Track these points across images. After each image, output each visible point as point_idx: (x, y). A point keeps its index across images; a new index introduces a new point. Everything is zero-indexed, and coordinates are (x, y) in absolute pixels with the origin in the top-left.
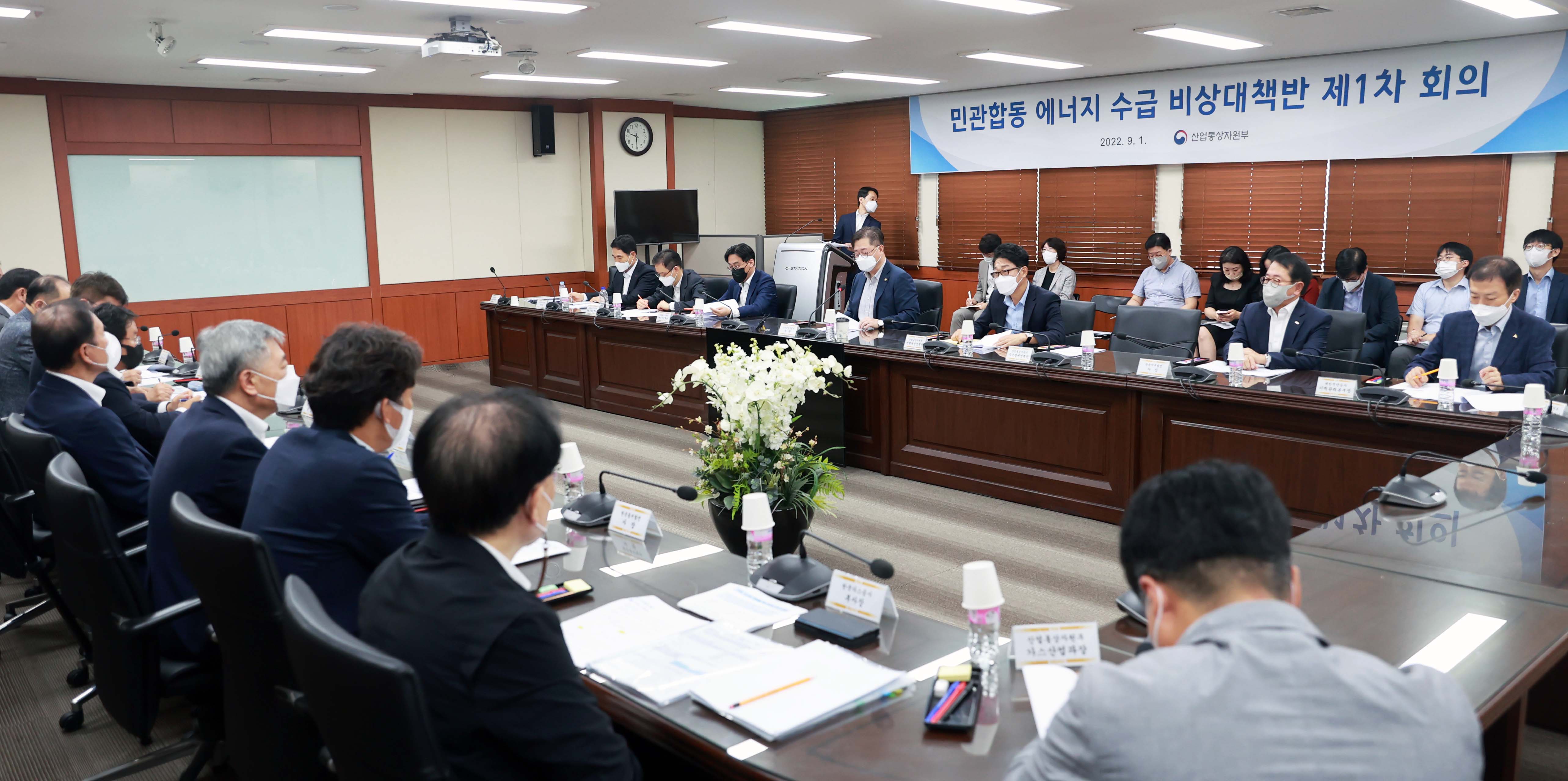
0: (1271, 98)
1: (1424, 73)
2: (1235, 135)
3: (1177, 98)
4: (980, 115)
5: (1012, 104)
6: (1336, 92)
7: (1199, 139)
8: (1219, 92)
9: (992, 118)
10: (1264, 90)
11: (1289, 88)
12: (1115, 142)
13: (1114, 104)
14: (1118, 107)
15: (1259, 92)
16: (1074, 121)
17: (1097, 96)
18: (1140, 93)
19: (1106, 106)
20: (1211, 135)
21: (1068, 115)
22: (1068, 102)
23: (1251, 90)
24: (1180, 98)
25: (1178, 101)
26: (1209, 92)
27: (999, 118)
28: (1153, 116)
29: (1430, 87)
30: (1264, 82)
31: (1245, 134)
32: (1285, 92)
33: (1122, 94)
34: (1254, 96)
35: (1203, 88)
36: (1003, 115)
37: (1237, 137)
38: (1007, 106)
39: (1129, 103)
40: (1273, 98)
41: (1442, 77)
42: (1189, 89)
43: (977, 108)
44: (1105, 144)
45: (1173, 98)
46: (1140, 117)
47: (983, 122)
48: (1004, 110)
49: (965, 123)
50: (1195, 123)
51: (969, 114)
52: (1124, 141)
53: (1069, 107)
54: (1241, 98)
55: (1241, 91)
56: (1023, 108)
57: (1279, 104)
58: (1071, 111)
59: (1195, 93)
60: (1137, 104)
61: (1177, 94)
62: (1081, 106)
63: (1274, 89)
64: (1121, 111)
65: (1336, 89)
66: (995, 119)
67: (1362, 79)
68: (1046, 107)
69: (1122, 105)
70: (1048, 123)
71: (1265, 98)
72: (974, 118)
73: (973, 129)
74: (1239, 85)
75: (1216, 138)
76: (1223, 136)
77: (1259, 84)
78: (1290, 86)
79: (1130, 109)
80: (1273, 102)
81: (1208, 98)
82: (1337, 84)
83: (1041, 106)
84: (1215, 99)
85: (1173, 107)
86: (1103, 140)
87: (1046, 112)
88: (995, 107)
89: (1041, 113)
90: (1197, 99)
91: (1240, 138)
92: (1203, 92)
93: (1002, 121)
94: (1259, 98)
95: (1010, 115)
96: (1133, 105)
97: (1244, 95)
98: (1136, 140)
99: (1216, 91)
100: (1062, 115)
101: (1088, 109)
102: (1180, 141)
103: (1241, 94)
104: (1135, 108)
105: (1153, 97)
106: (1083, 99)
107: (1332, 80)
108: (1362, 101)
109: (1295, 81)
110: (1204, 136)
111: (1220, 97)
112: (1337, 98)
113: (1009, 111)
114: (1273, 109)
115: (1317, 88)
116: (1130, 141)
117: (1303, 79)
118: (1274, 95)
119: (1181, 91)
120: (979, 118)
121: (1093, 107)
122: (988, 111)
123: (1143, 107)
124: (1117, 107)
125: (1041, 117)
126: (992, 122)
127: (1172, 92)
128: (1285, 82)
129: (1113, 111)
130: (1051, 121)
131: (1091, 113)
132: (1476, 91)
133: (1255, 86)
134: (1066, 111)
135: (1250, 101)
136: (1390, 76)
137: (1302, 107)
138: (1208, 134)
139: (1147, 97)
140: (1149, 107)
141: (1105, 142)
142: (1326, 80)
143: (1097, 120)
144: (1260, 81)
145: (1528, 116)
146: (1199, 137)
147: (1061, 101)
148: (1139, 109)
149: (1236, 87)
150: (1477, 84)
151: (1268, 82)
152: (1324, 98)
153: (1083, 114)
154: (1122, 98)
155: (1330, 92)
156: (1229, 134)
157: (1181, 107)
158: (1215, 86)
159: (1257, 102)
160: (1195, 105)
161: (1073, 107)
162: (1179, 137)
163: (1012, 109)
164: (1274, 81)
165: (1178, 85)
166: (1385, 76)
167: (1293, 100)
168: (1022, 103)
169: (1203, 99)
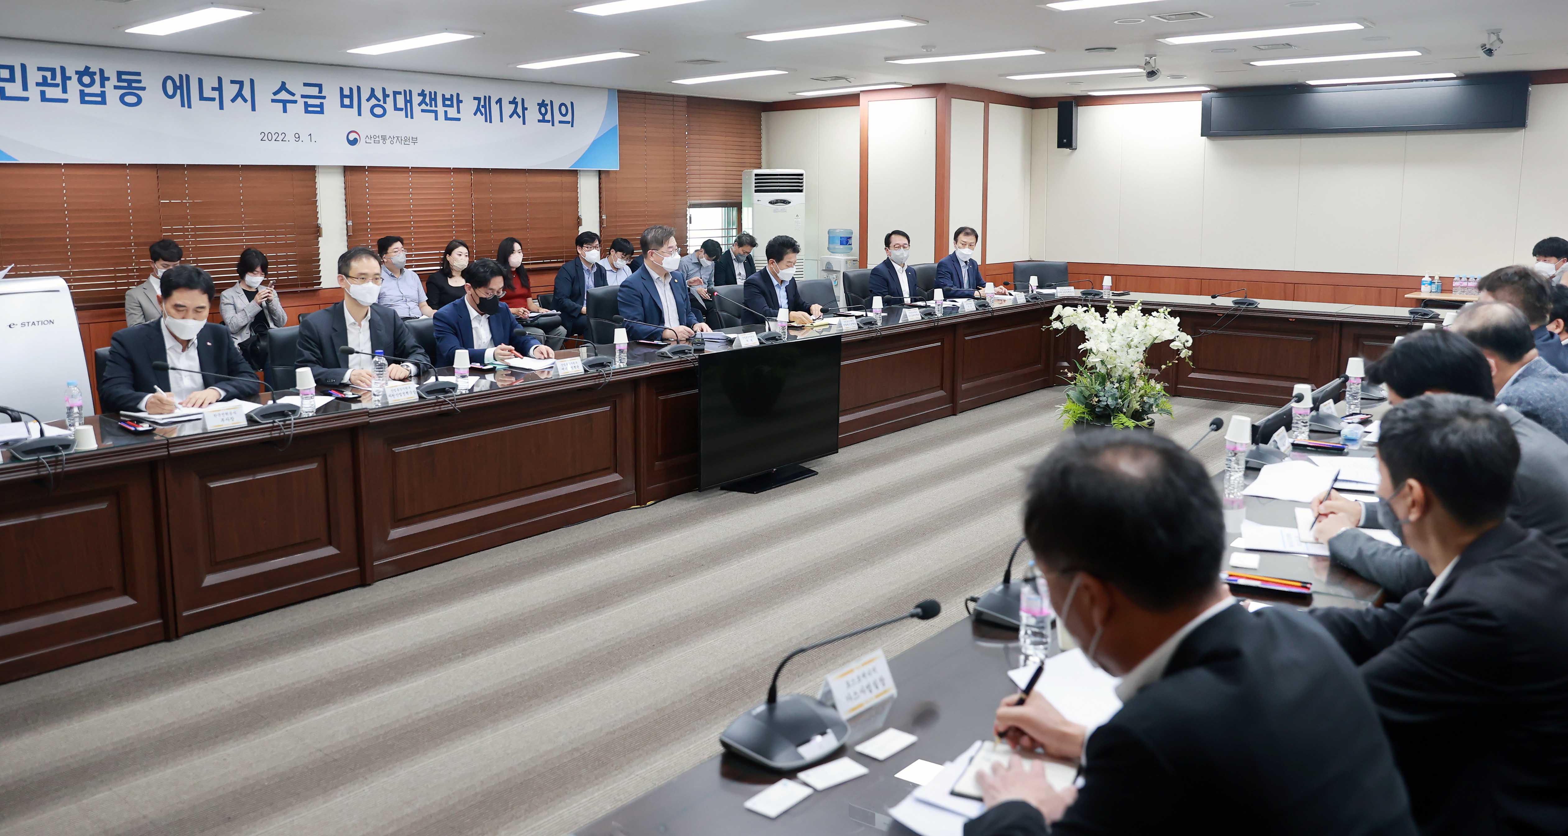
0: (433, 108)
1: (538, 104)
2: (406, 140)
3: (347, 96)
4: (59, 80)
5: (120, 74)
6: (483, 110)
7: (372, 141)
8: (388, 96)
9: (82, 88)
10: (427, 100)
11: (448, 101)
12: (278, 137)
13: (275, 94)
14: (280, 96)
15: (423, 102)
16: (221, 107)
17: (252, 81)
18: (305, 85)
19: (264, 94)
20: (384, 138)
21: (213, 99)
22: (210, 83)
23: (416, 99)
24: (351, 96)
25: (348, 99)
26: (379, 94)
27: (96, 89)
28: (322, 112)
29: (544, 115)
30: (427, 92)
31: (415, 140)
32: (444, 105)
33: (283, 84)
34: (420, 105)
35: (373, 90)
36: (102, 85)
37: (407, 143)
38: (111, 73)
39: (293, 95)
40: (436, 109)
41: (549, 108)
42: (359, 88)
43: (53, 71)
44: (265, 138)
45: (343, 96)
46: (307, 111)
47: (65, 91)
48: (104, 79)
49: (25, 88)
50: (366, 125)
51: (34, 77)
52: (290, 137)
53: (213, 89)
54: (409, 104)
55: (408, 98)
56: (139, 81)
57: (441, 115)
58: (216, 94)
59: (365, 94)
60: (303, 96)
61: (347, 92)
62: (230, 91)
63: (435, 99)
64: (285, 102)
65: (482, 107)
66: (87, 90)
67: (499, 101)
68: (178, 84)
69: (283, 96)
70: (183, 105)
71: (428, 108)
72: (44, 83)
73: (44, 98)
74: (405, 91)
75: (388, 141)
76: (395, 141)
77: (422, 94)
78: (448, 99)
79: (295, 102)
80: (436, 112)
81: (379, 100)
82: (482, 103)
83: (169, 84)
84: (385, 102)
85: (343, 105)
86: (263, 134)
87: (179, 91)
88: (87, 71)
89: (170, 92)
90: (368, 100)
91: (410, 143)
92: (373, 95)
93: (103, 95)
94: (424, 107)
95: (116, 87)
96: (297, 97)
97: (411, 101)
98: (304, 137)
99: (386, 96)
100: (202, 98)
101: (239, 94)
102: (353, 142)
103: (409, 101)
104: (301, 101)
105: (320, 92)
106: (233, 82)
107: (478, 99)
108: (502, 121)
109: (452, 96)
110: (377, 139)
111: (390, 100)
112: (484, 115)
113: (114, 81)
114: (436, 119)
115: (469, 106)
116: (298, 137)
117: (458, 95)
118: (436, 106)
119: (351, 89)
120: (57, 85)
121: (247, 93)
122: (75, 78)
123: (311, 101)
124: (278, 97)
125: (172, 97)
126: (83, 94)
127: (342, 89)
128: (443, 95)
129: (273, 101)
130: (186, 102)
131: (245, 101)
132: (568, 122)
133: (419, 95)
134: (208, 93)
135: (417, 109)
136: (517, 102)
137: (459, 119)
138: (380, 137)
139: (314, 91)
140: (317, 102)
141: (266, 136)
142: (475, 98)
143: (253, 109)
144: (423, 91)
145: (595, 143)
146: (373, 139)
147: (200, 81)
148: (306, 103)
149: (403, 93)
150: (568, 118)
151: (430, 93)
152: (475, 114)
153: (233, 100)
154: (283, 87)
155: (478, 110)
156: (400, 139)
157: (351, 106)
158: (384, 90)
159: (423, 111)
160: (366, 106)
161: (219, 89)
162: (352, 137)
163: (119, 79)
164: (435, 93)
165: (349, 83)
166: (514, 102)
167: (452, 112)
168: (139, 74)
169: (373, 101)
